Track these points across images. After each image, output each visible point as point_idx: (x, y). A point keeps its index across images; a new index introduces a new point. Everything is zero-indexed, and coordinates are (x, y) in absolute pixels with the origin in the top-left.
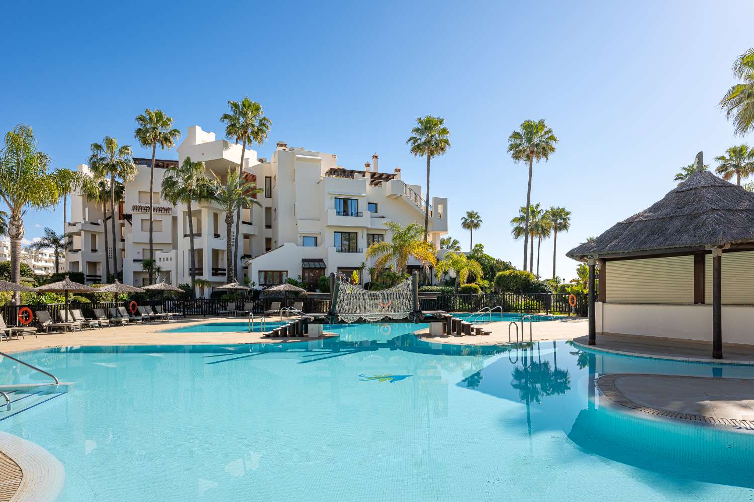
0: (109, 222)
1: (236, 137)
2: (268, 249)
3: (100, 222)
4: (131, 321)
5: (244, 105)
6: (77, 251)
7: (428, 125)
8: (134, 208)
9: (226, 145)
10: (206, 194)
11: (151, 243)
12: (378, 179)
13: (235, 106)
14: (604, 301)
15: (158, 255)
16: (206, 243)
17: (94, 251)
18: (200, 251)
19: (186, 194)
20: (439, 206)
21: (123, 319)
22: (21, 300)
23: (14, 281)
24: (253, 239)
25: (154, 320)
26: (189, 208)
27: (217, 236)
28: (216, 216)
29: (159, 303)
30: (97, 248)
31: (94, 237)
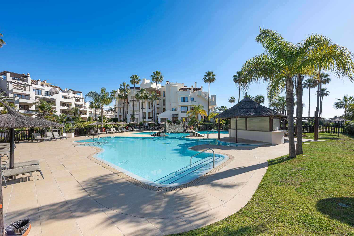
0: (124, 104)
1: (154, 82)
2: (164, 111)
3: (122, 104)
4: (126, 131)
5: (156, 73)
6: (116, 112)
7: (209, 74)
8: (130, 101)
9: (152, 83)
10: (146, 97)
11: (134, 110)
12: (195, 90)
13: (154, 73)
14: (231, 129)
15: (135, 113)
16: (147, 110)
17: (121, 112)
18: (145, 113)
19: (141, 98)
20: (213, 98)
21: (124, 131)
22: (103, 126)
23: (102, 122)
24: (160, 109)
25: (132, 131)
26: (142, 101)
27: (149, 108)
28: (149, 103)
29: (133, 127)
30: (121, 111)
31: (120, 108)
